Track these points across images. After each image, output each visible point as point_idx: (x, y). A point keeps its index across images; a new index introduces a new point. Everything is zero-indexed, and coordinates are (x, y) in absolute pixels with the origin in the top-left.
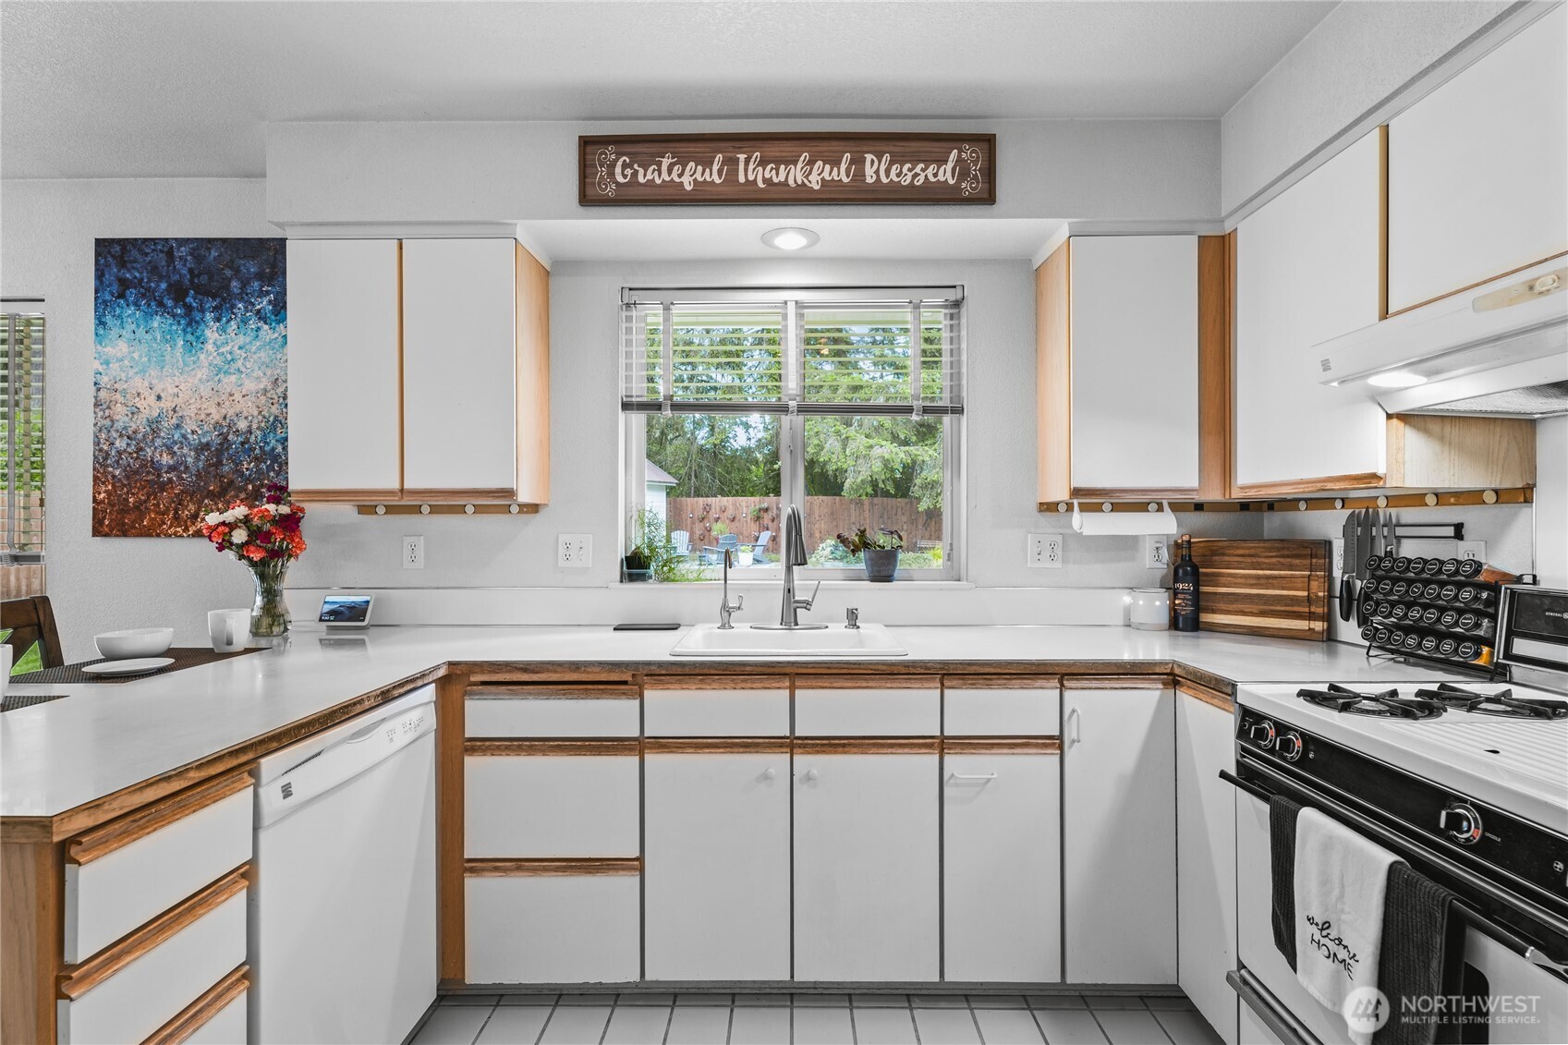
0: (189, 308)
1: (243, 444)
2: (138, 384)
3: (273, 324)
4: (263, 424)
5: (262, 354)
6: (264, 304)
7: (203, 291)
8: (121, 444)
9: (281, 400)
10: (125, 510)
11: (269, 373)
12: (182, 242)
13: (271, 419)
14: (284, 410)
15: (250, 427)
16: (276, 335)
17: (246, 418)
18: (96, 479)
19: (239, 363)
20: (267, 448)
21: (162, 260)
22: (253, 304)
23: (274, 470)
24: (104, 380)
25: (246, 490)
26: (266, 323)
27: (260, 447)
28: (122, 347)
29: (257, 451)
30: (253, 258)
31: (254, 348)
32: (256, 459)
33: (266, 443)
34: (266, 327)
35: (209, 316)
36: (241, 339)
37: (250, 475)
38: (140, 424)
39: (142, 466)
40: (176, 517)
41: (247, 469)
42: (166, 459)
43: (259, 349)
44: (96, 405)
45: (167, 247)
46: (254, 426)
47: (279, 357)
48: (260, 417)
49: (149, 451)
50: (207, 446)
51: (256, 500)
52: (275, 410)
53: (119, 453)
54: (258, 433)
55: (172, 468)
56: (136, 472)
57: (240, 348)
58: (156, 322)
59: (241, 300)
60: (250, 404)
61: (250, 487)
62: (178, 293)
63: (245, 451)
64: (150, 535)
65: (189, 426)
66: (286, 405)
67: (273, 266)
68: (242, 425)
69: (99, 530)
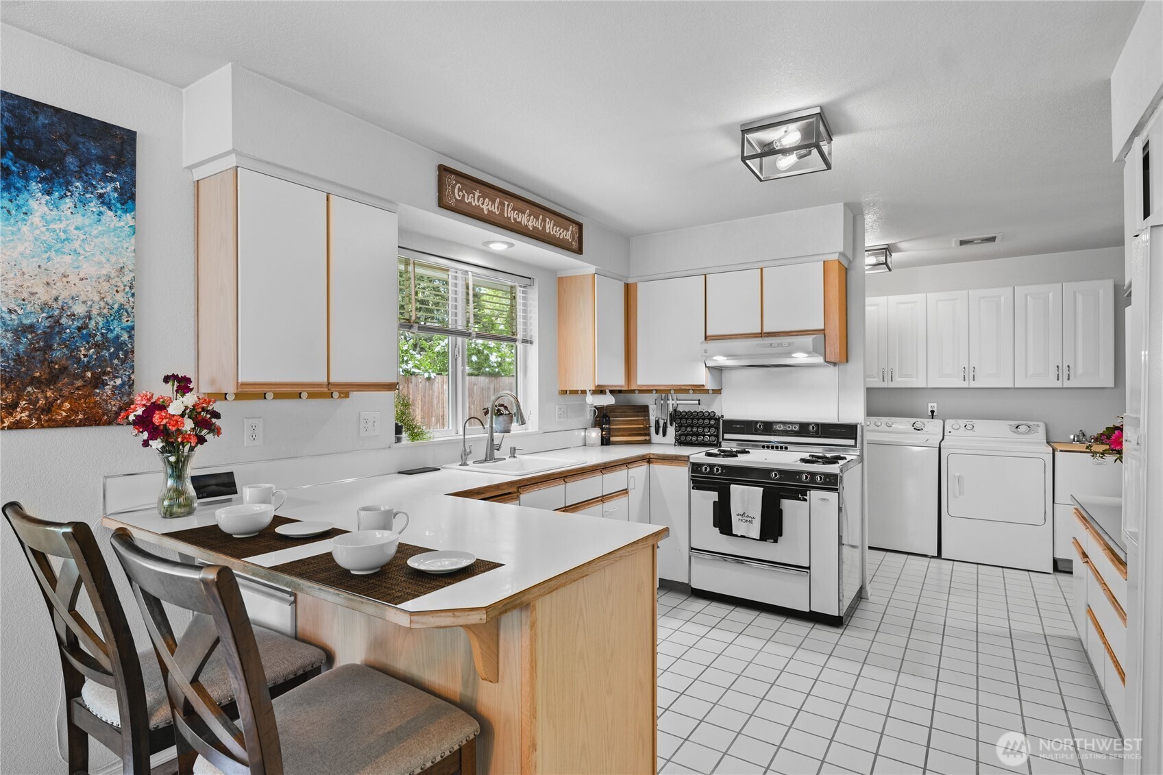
1: (79, 329)
3: (119, 212)
4: (105, 311)
5: (105, 239)
6: (108, 190)
7: (26, 157)
9: (127, 289)
11: (113, 259)
13: (116, 306)
14: (131, 299)
15: (89, 312)
16: (122, 224)
17: (84, 302)
19: (76, 245)
20: (110, 336)
22: (95, 187)
23: (118, 358)
25: (83, 377)
26: (110, 209)
27: (102, 334)
29: (99, 338)
30: (95, 139)
31: (95, 232)
32: (97, 345)
33: (109, 330)
34: (111, 214)
35: (34, 186)
36: (78, 219)
37: (89, 362)
41: (85, 356)
43: (102, 234)
46: (95, 312)
47: (125, 246)
48: (102, 304)
50: (30, 328)
51: (96, 387)
52: (120, 298)
54: (100, 319)
57: (77, 228)
59: (80, 178)
60: (89, 288)
61: (89, 374)
63: (83, 337)
66: (133, 295)
67: (120, 154)
68: (79, 309)
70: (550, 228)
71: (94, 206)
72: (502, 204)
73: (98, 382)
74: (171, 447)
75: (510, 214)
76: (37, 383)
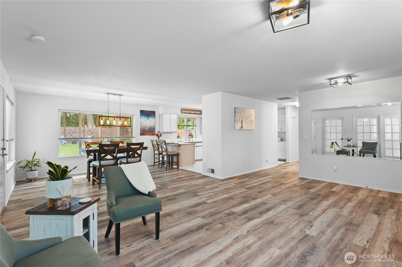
0: (148, 116)
1: (152, 128)
2: (144, 123)
5: (153, 120)
6: (153, 116)
7: (149, 115)
8: (142, 128)
10: (143, 133)
12: (147, 111)
14: (155, 125)
18: (140, 131)
21: (146, 112)
23: (155, 130)
24: (141, 122)
28: (142, 119)
33: (154, 128)
35: (149, 117)
38: (144, 126)
40: (147, 134)
41: (152, 130)
42: (146, 129)
44: (140, 124)
45: (146, 111)
47: (155, 121)
50: (149, 128)
55: (147, 130)
56: (143, 130)
58: (145, 117)
60: (153, 124)
62: (147, 115)
65: (148, 126)
67: (154, 113)
68: (152, 126)
69: (141, 135)
70: (196, 112)
71: (153, 118)
72: (189, 111)
73: (153, 132)
74: (158, 137)
75: (190, 112)
76: (149, 132)
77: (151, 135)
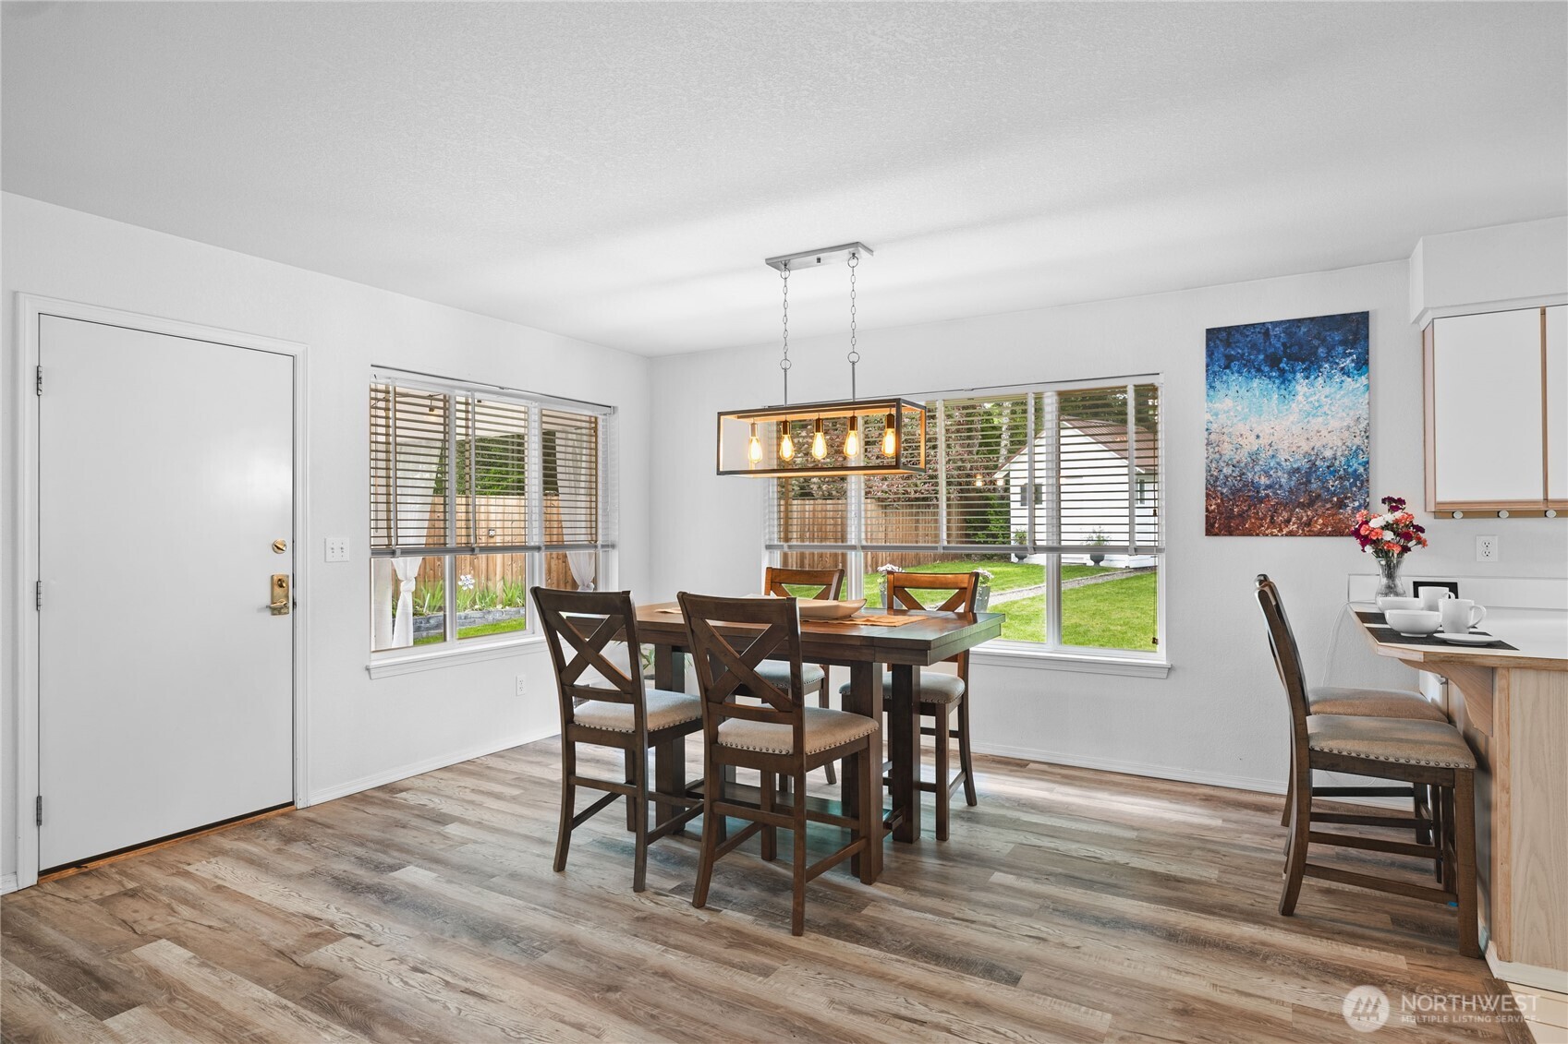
0: (1282, 372)
1: (1328, 467)
2: (1242, 428)
3: (1356, 377)
4: (1346, 452)
5: (1346, 400)
6: (1348, 363)
7: (1293, 358)
8: (1228, 471)
9: (1363, 433)
10: (1231, 517)
11: (1351, 414)
12: (1275, 324)
13: (1354, 448)
14: (1366, 441)
15: (1335, 454)
16: (1358, 385)
17: (1331, 448)
18: (1208, 495)
19: (1326, 408)
20: (1350, 470)
21: (1260, 339)
22: (1338, 364)
23: (1356, 486)
24: (1214, 427)
25: (1331, 501)
26: (1349, 376)
27: (1344, 469)
28: (1228, 403)
29: (1342, 472)
30: (1338, 329)
31: (1338, 396)
32: (1341, 478)
33: (1349, 466)
34: (1350, 380)
35: (1299, 376)
36: (1327, 390)
37: (1335, 490)
38: (1243, 456)
39: (1244, 486)
40: (1272, 522)
41: (1332, 486)
42: (1264, 481)
43: (1343, 396)
44: (1207, 444)
45: (1264, 329)
46: (1339, 454)
47: (1361, 401)
48: (1344, 447)
49: (1250, 475)
50: (1298, 470)
51: (1341, 508)
52: (1358, 441)
53: (1226, 477)
54: (1342, 459)
55: (1268, 487)
56: (1239, 490)
57: (1326, 397)
58: (1255, 383)
59: (1328, 361)
60: (1335, 438)
61: (1335, 499)
62: (1273, 361)
63: (1331, 473)
64: (1251, 535)
65: (1282, 457)
66: (1367, 437)
67: (1355, 334)
68: (1328, 454)
69: (1210, 531)
71: (1338, 377)
76: (1302, 506)
77: (1320, 534)
